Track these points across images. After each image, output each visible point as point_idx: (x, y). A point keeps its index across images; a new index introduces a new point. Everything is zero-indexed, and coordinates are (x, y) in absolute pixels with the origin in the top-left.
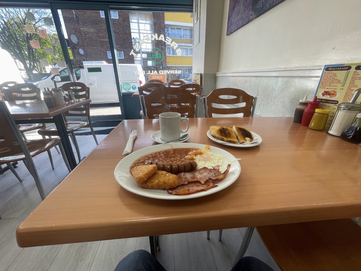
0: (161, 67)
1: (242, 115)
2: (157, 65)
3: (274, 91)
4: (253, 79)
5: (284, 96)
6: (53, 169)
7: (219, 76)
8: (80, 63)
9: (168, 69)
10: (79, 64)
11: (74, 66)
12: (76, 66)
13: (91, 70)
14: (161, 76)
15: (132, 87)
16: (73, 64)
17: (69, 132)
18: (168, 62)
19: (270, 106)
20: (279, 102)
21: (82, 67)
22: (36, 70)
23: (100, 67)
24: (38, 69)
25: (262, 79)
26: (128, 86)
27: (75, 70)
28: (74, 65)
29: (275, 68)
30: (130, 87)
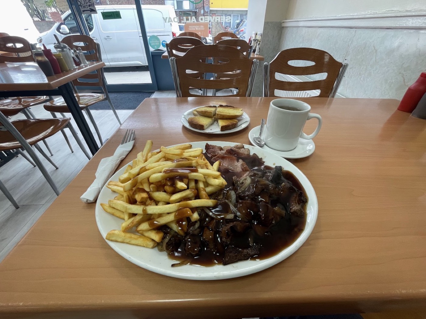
0: (202, 12)
1: (318, 92)
2: (196, 9)
3: (375, 54)
4: (344, 32)
5: (392, 63)
6: (73, 152)
7: (287, 27)
8: (90, 4)
9: (211, 15)
10: (89, 6)
11: (83, 9)
12: (86, 9)
13: (107, 16)
14: (202, 26)
15: (162, 44)
16: (81, 5)
17: (83, 108)
18: (212, 3)
19: (362, 79)
20: (379, 72)
21: (94, 11)
22: (37, 16)
23: (118, 10)
24: (39, 14)
25: (359, 31)
26: (156, 41)
27: (85, 15)
28: (82, 7)
29: (387, 12)
30: (160, 43)
